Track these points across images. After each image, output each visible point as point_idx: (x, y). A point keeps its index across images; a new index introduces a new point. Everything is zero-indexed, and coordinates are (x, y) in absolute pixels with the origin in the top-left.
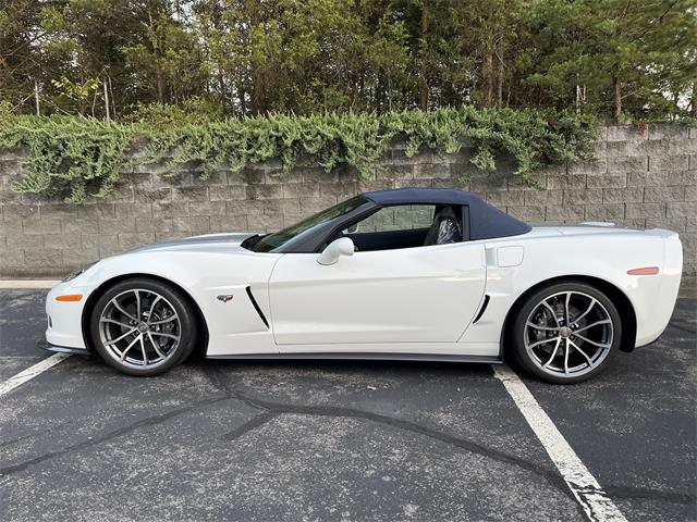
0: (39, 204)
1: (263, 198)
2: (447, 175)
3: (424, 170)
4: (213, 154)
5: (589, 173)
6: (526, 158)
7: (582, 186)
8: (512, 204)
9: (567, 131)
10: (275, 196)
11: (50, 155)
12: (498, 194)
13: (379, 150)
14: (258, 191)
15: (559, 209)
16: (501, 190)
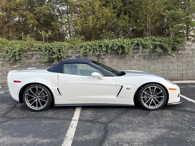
0: (43, 64)
1: (101, 61)
2: (148, 54)
3: (142, 53)
4: (90, 50)
5: (183, 52)
6: (169, 49)
7: (182, 56)
8: (164, 61)
9: (178, 42)
10: (105, 60)
11: (47, 52)
12: (161, 58)
13: (132, 48)
14: (100, 59)
15: (176, 62)
16: (161, 57)
